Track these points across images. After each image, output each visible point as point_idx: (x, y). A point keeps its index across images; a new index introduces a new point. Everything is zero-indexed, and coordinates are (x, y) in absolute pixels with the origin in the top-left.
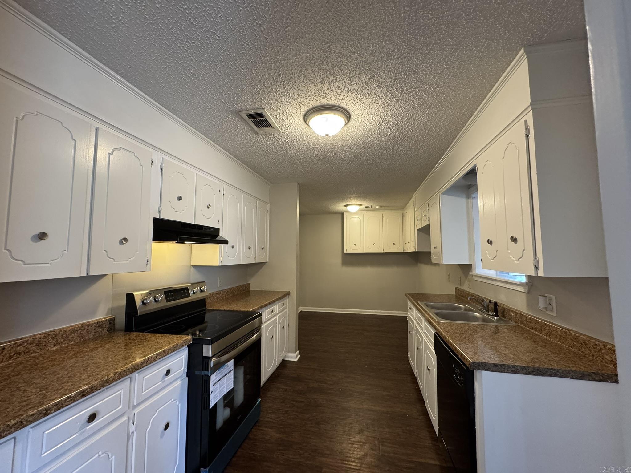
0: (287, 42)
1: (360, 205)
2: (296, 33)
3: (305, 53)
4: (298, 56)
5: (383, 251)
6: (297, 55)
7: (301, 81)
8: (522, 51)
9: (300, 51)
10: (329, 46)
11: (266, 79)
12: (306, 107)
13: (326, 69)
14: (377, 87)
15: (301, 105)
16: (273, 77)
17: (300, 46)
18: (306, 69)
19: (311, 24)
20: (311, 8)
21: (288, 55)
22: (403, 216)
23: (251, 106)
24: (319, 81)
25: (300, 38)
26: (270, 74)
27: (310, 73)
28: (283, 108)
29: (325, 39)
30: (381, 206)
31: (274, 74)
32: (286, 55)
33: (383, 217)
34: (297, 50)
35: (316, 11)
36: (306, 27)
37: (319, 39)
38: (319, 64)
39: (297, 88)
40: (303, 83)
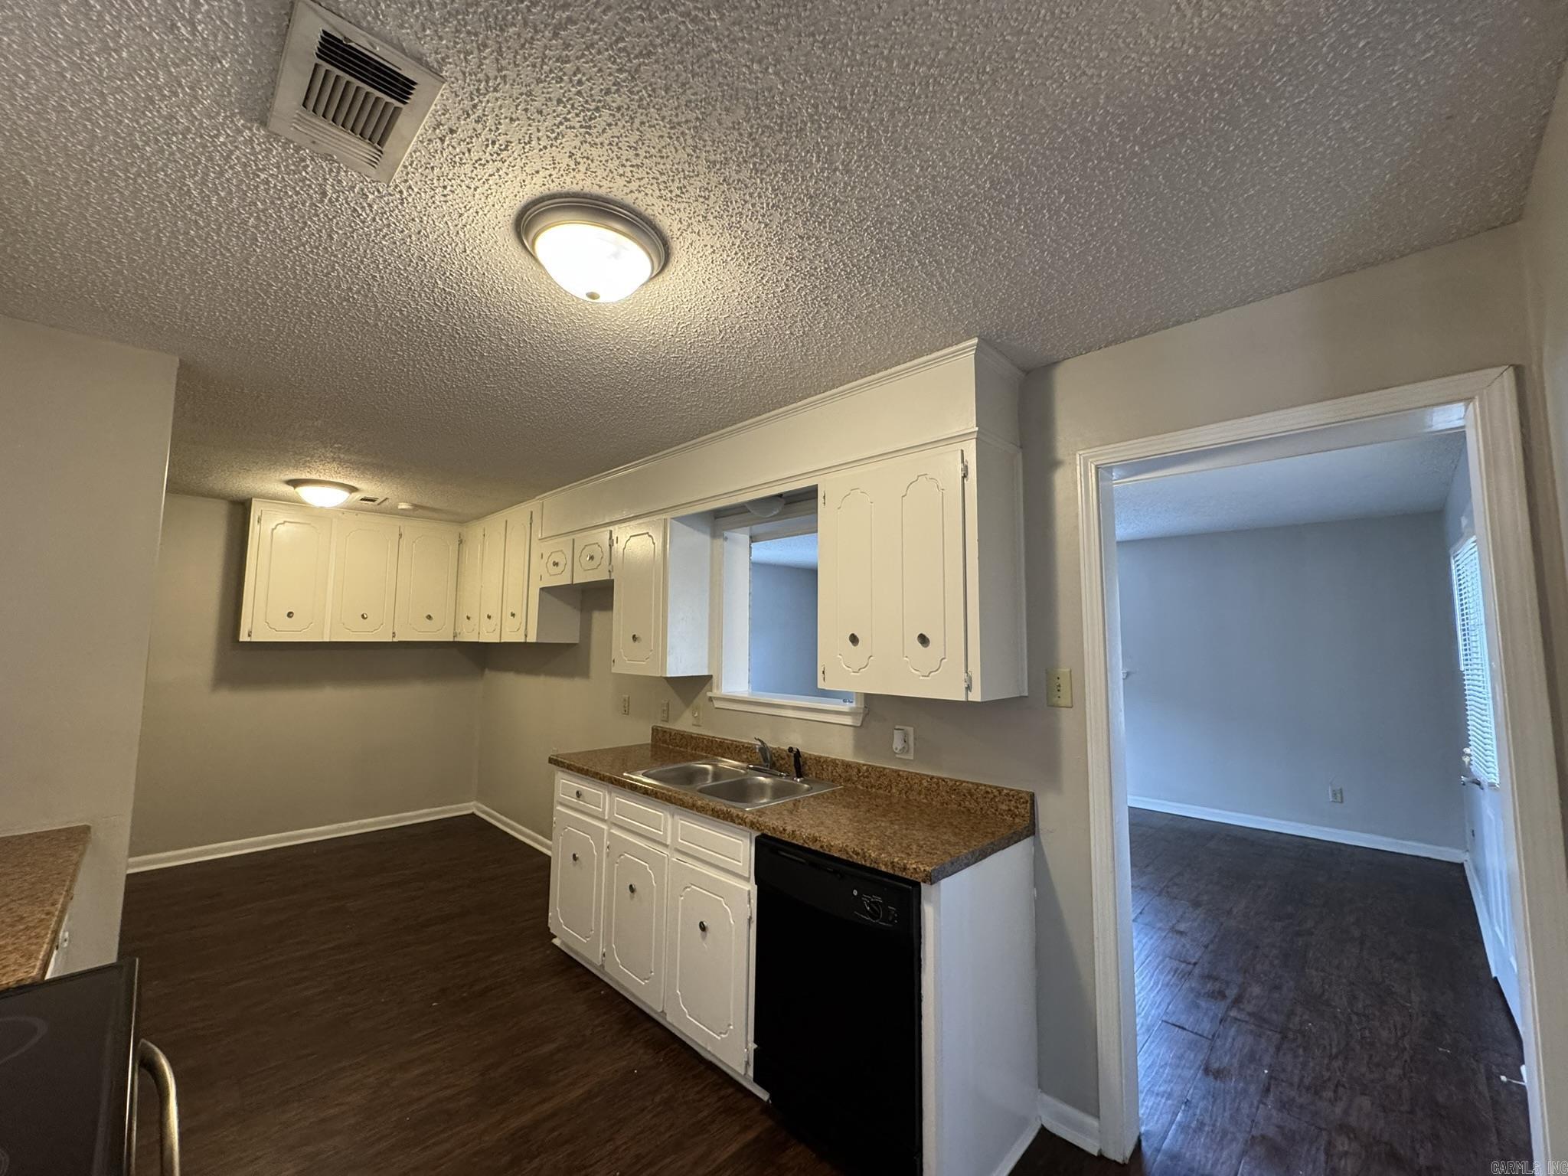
0: (786, 16)
1: (353, 489)
2: (831, 25)
3: (781, 78)
4: (755, 67)
5: (394, 637)
6: (760, 62)
7: (675, 120)
8: (975, 341)
9: (778, 61)
10: (835, 117)
11: (593, 21)
12: (588, 182)
13: (762, 149)
14: (787, 258)
15: (582, 168)
16: (621, 39)
17: (794, 53)
18: (727, 110)
19: (877, 46)
20: (921, 22)
21: (744, 39)
22: (461, 542)
23: (401, 26)
24: (712, 158)
25: (822, 42)
26: (628, 21)
27: (720, 124)
28: (514, 132)
29: (849, 97)
30: (416, 507)
31: (640, 36)
32: (740, 35)
33: (401, 535)
34: (774, 54)
35: (917, 36)
36: (861, 38)
37: (842, 86)
38: (767, 127)
39: (642, 123)
40: (671, 128)
